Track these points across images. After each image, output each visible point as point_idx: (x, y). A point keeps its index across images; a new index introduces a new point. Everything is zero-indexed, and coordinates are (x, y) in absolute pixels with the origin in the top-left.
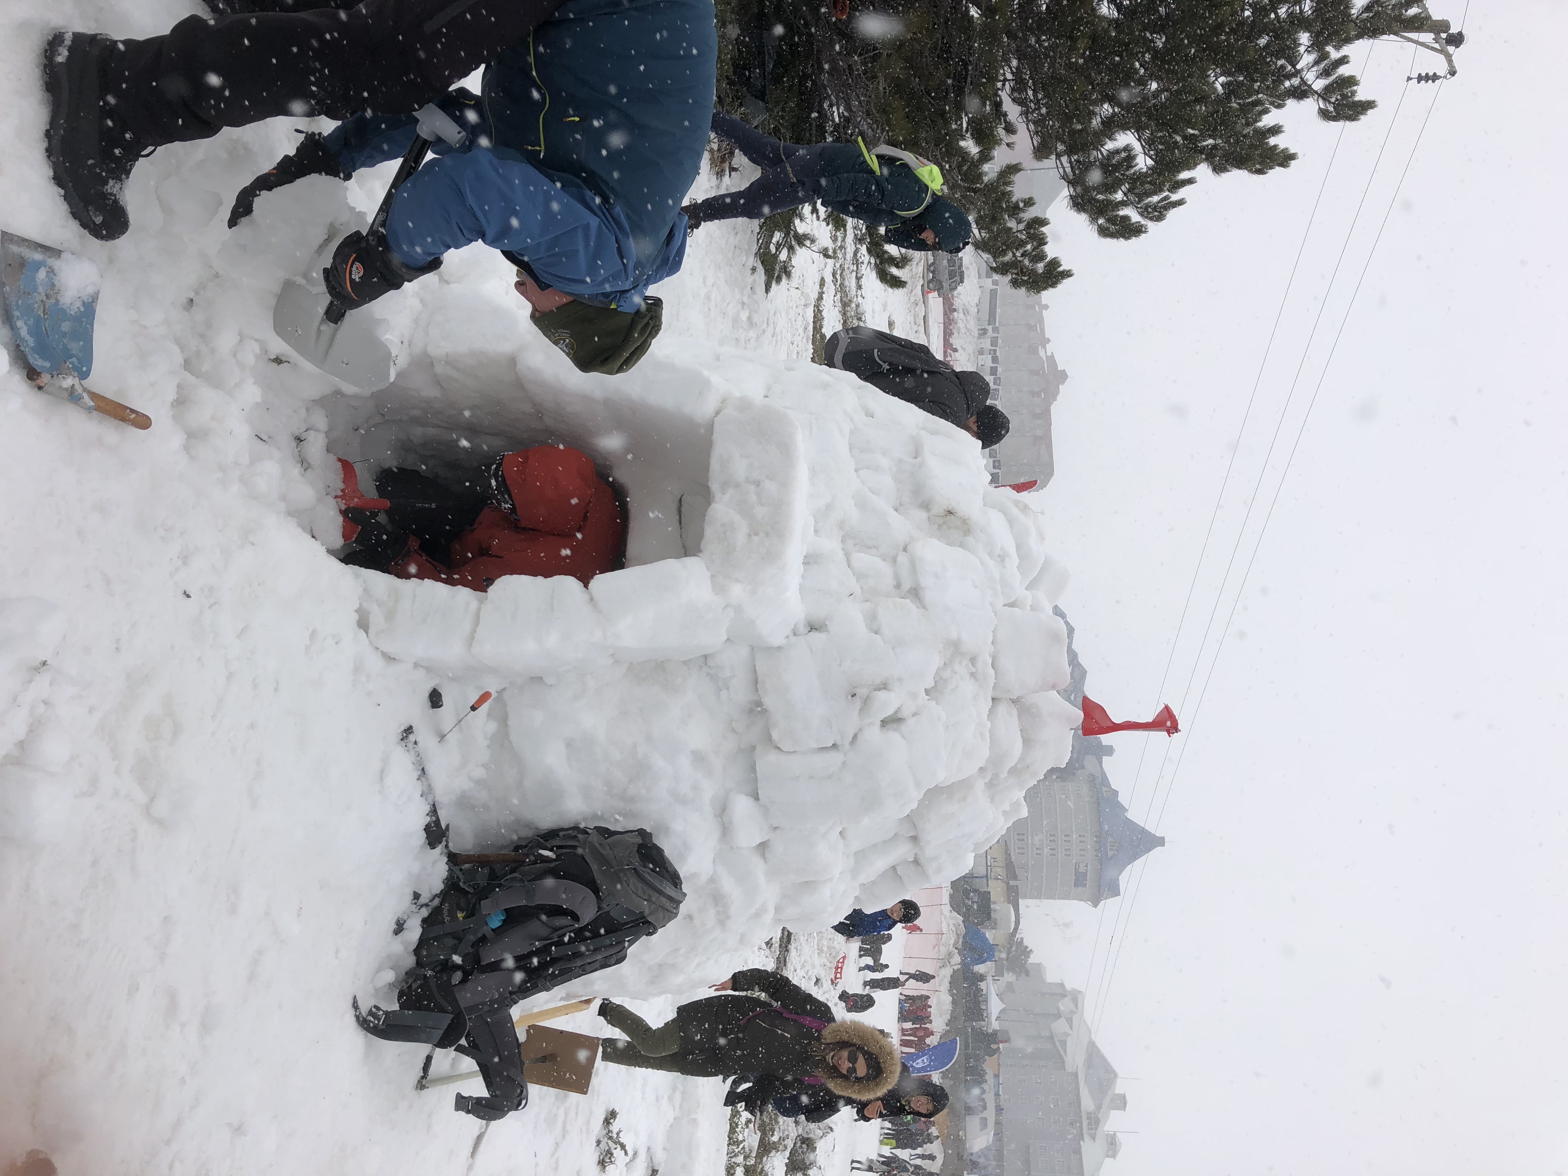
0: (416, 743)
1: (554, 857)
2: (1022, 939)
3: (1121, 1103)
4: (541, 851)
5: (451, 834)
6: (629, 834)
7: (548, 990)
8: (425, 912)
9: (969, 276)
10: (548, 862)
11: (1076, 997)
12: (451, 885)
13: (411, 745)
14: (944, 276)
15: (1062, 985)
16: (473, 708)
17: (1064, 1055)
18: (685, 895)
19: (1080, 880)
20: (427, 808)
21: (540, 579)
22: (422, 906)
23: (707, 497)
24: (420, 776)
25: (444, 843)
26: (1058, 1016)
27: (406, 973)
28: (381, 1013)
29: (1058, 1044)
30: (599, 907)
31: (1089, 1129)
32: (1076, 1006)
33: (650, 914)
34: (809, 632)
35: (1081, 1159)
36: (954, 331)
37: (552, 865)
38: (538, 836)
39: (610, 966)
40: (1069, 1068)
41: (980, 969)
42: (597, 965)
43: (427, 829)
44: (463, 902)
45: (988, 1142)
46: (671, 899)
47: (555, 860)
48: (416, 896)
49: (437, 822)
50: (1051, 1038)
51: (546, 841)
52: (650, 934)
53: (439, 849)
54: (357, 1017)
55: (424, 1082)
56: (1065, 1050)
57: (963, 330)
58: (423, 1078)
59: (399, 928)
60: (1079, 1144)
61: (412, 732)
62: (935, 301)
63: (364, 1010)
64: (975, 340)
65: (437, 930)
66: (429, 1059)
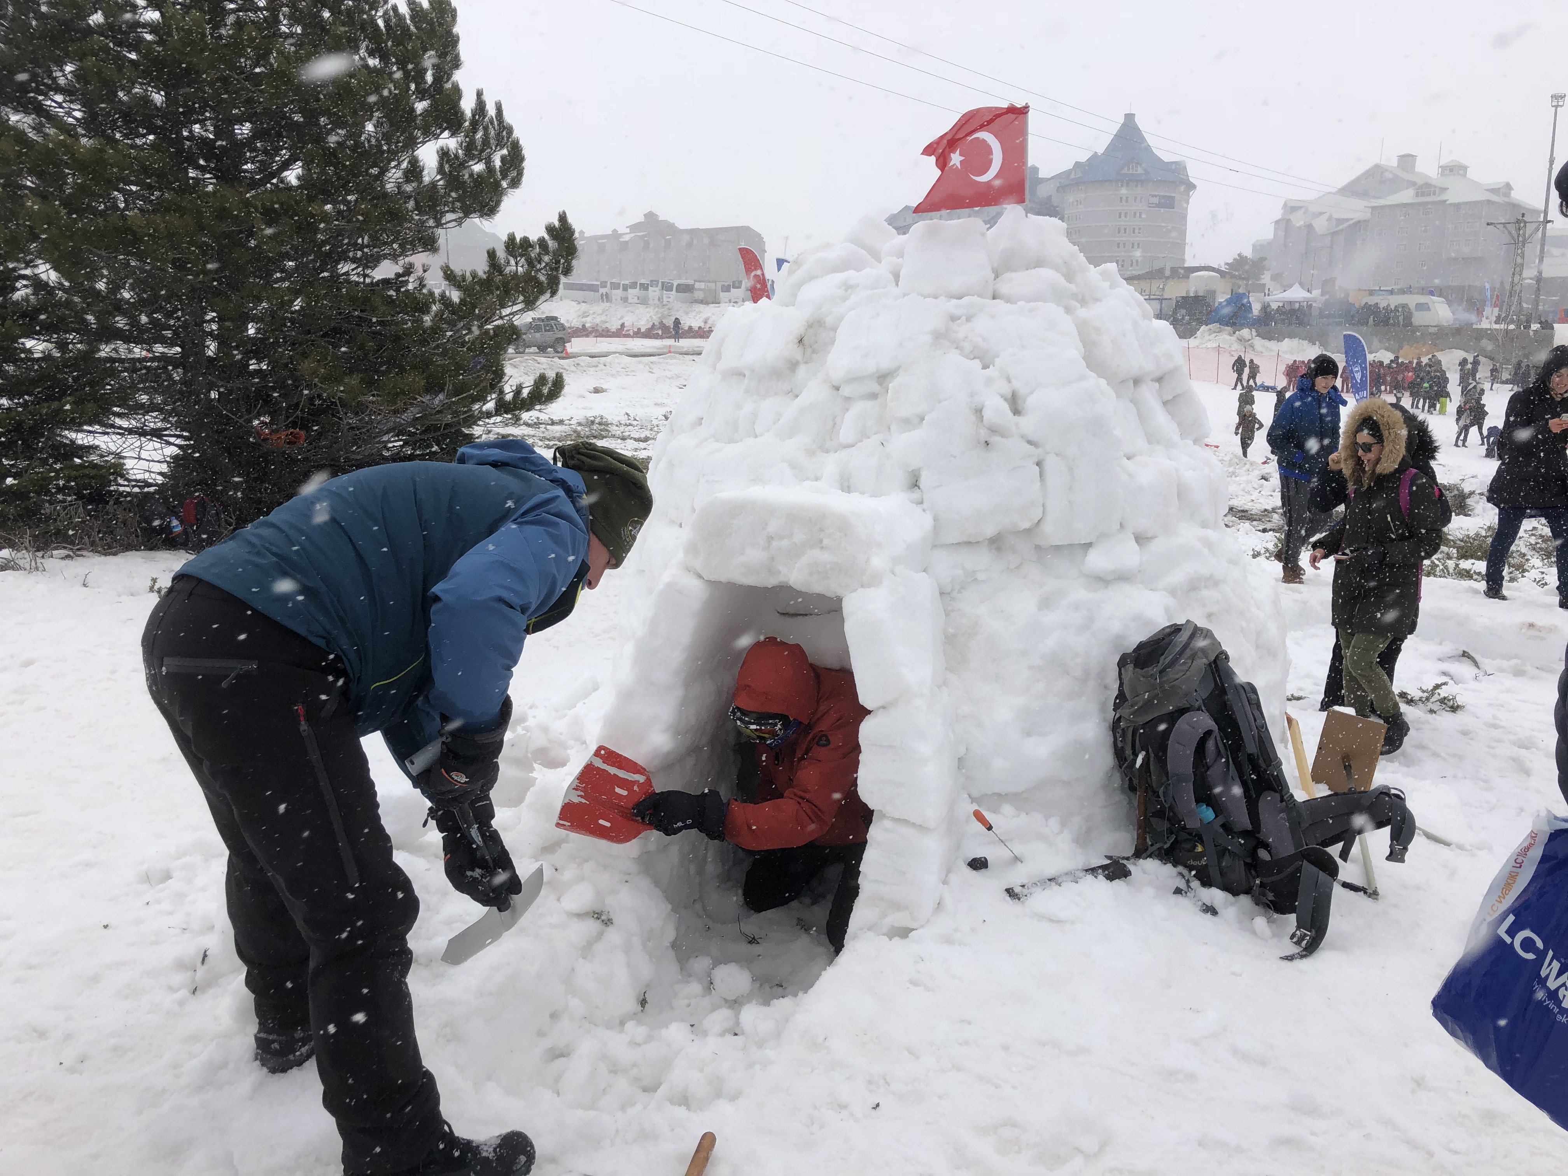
0: (1023, 886)
1: (1144, 753)
2: (1227, 264)
3: (1407, 160)
4: (1138, 765)
5: (1115, 854)
6: (1123, 676)
7: (1280, 763)
8: (1195, 884)
9: (550, 311)
10: (1149, 759)
11: (1291, 208)
12: (1168, 856)
13: (1025, 891)
14: (549, 337)
15: (1277, 222)
16: (990, 828)
17: (1351, 222)
18: (1188, 621)
19: (1168, 203)
20: (1090, 877)
21: (861, 757)
22: (1189, 887)
23: (784, 589)
24: (1056, 884)
25: (1125, 862)
26: (1309, 227)
27: (1257, 904)
28: (1298, 933)
29: (1341, 227)
30: (1198, 710)
31: (1434, 194)
32: (1301, 208)
33: (1207, 657)
34: (919, 488)
35: (1467, 203)
36: (604, 326)
37: (1152, 755)
38: (1121, 767)
39: (1258, 699)
40: (1368, 216)
41: (1256, 309)
42: (1257, 713)
43: (1110, 878)
44: (1188, 846)
45: (1442, 302)
46: (1192, 636)
47: (1147, 752)
48: (1178, 891)
49: (1104, 868)
50: (1334, 234)
51: (1126, 760)
52: (1227, 658)
53: (1131, 867)
54: (1302, 957)
55: (1369, 891)
56: (1348, 220)
57: (604, 318)
58: (1365, 893)
59: (1211, 910)
60: (1450, 204)
61: (1012, 889)
62: (575, 345)
63: (1296, 950)
64: (613, 306)
65: (1214, 872)
66: (1345, 885)
